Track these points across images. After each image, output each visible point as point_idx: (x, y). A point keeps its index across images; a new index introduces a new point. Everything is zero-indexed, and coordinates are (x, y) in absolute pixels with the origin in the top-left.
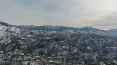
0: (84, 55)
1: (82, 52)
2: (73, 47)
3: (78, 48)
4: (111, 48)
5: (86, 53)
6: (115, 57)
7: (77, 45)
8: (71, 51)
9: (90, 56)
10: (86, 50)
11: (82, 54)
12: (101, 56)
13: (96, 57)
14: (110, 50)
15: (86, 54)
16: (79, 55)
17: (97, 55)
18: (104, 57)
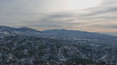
0: (20, 61)
1: (18, 58)
2: (7, 53)
3: (14, 54)
4: (45, 49)
5: (23, 58)
6: (48, 57)
7: (12, 51)
8: (6, 58)
9: (27, 61)
10: (23, 55)
11: (18, 61)
12: (37, 59)
13: (33, 61)
14: (45, 51)
15: (23, 60)
16: (16, 62)
17: (34, 59)
18: (39, 60)
